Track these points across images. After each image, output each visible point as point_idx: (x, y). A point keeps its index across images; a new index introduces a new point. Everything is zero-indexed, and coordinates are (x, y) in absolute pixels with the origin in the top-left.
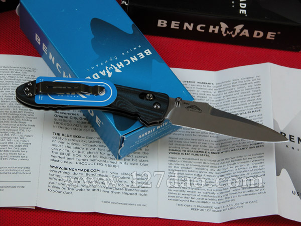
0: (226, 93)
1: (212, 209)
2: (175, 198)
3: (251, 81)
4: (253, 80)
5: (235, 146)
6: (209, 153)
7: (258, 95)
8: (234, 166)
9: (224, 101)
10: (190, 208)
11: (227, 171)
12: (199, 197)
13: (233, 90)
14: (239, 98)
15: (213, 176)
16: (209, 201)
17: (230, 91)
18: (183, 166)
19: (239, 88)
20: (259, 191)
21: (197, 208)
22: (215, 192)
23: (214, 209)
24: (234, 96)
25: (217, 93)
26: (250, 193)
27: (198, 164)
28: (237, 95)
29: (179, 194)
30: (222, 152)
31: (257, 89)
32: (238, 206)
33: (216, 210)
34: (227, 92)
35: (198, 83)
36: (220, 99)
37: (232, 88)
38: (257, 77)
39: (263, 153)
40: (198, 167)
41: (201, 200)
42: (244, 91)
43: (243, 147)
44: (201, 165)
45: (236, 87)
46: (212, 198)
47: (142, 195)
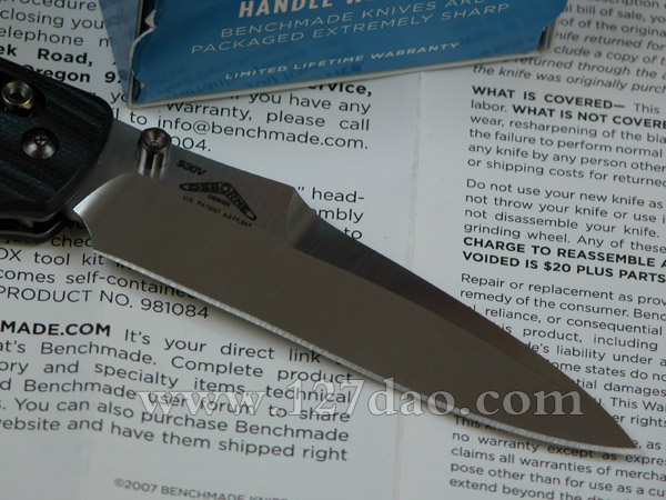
40: (607, 334)
47: (324, 456)
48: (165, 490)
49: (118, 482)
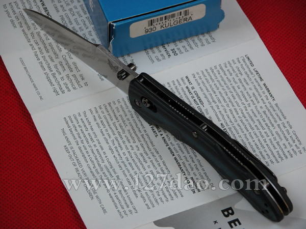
0: (264, 121)
1: (78, 166)
2: (71, 124)
3: (293, 145)
4: (296, 145)
5: (184, 160)
6: (161, 135)
7: (274, 160)
8: (152, 168)
9: (252, 123)
10: (67, 144)
11: (142, 164)
12: (87, 147)
13: (271, 128)
14: (262, 140)
15: (129, 152)
16: (88, 160)
17: (269, 125)
18: (123, 116)
19: (277, 133)
20: (121, 210)
21: (70, 150)
22: (106, 161)
23: (80, 169)
24: (263, 132)
25: (261, 111)
26: (116, 201)
27: (136, 130)
28: (264, 135)
29: (79, 126)
30: (169, 148)
31: (282, 156)
32: (93, 194)
33: (81, 172)
34: (267, 122)
35: (265, 85)
36: (253, 117)
37: (275, 125)
38: (304, 148)
39: (182, 196)
40: (132, 131)
41: (84, 151)
42: (274, 142)
43: (184, 170)
44: (138, 132)
45: (277, 129)
46: (95, 162)
47: (55, 91)
48: (25, 68)
49: (21, 58)
